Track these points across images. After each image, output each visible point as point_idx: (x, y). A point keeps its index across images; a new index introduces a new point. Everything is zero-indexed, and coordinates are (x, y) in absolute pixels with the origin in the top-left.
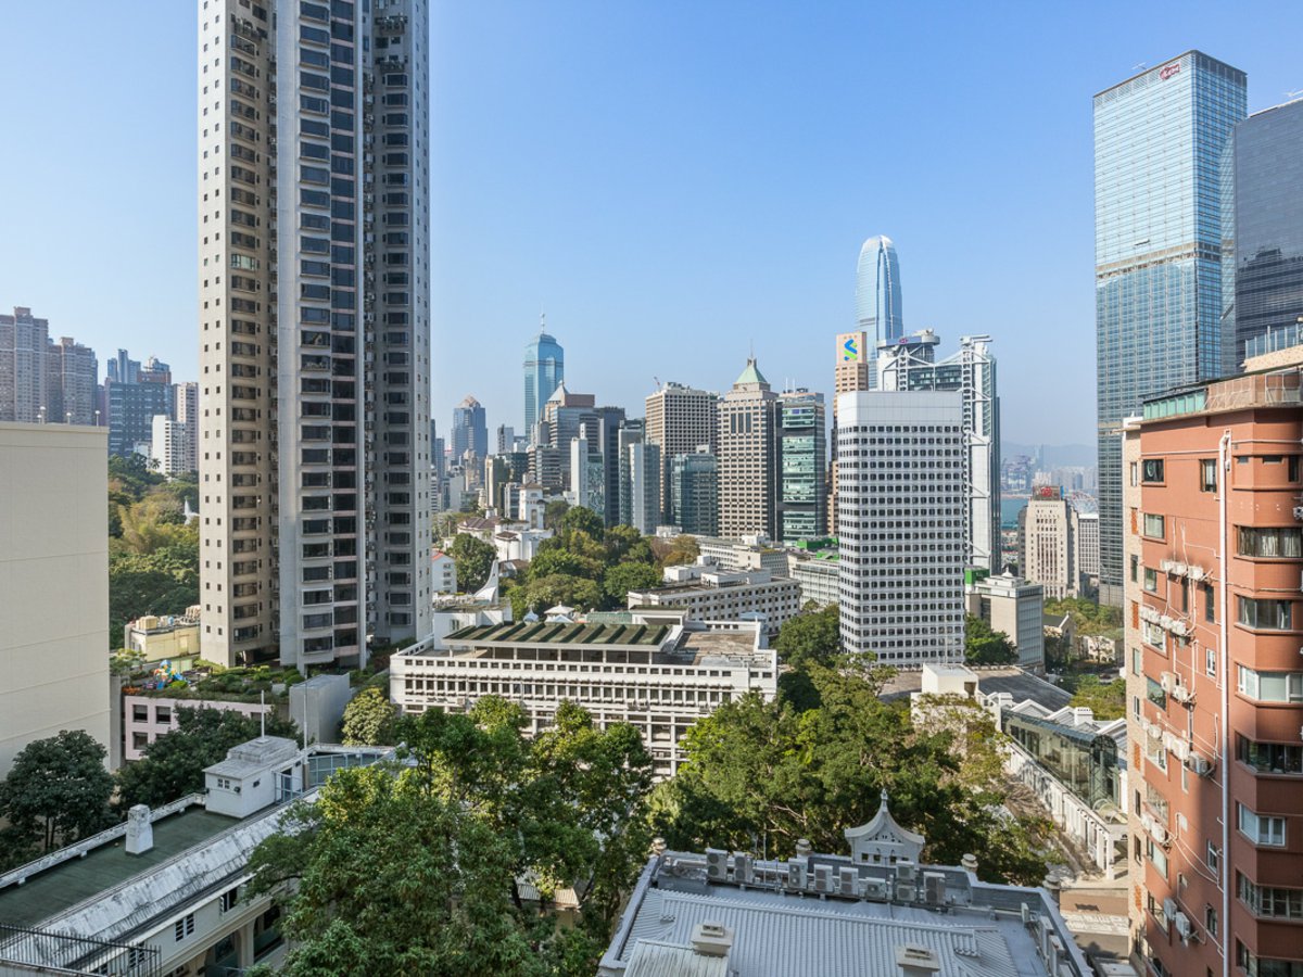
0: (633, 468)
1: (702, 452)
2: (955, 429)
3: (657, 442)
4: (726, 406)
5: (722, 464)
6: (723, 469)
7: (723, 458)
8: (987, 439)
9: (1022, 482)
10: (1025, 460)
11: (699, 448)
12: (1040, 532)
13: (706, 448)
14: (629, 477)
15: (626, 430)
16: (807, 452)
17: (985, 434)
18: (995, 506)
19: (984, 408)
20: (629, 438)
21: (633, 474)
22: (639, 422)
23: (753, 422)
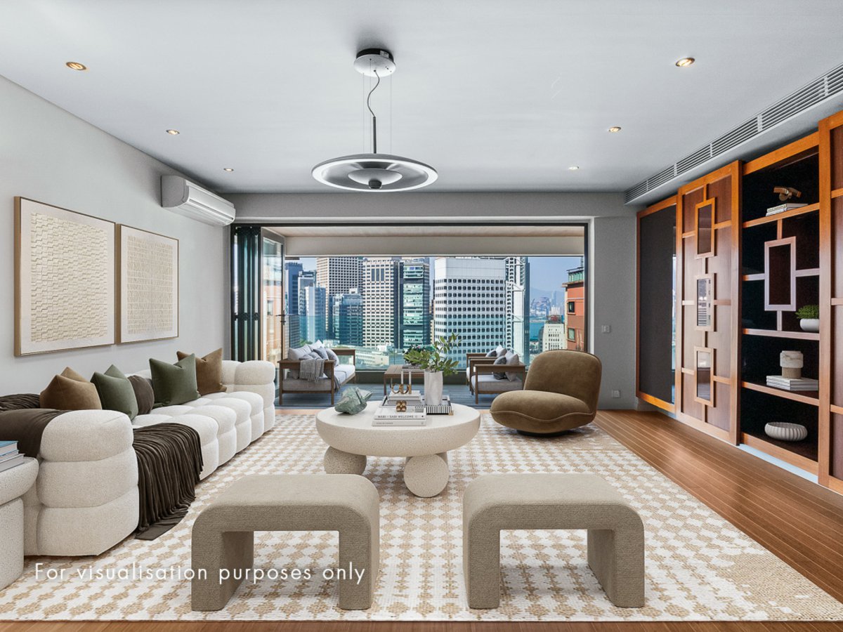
0: (308, 303)
1: (353, 292)
2: (501, 282)
3: (323, 286)
4: (369, 264)
5: (366, 300)
6: (366, 304)
7: (366, 297)
8: (522, 287)
9: (544, 313)
10: (546, 300)
11: (351, 290)
12: (550, 342)
13: (356, 290)
14: (305, 309)
15: (303, 278)
16: (419, 294)
17: (521, 284)
18: (526, 327)
19: (521, 269)
20: (305, 283)
21: (307, 306)
22: (312, 273)
23: (385, 275)
